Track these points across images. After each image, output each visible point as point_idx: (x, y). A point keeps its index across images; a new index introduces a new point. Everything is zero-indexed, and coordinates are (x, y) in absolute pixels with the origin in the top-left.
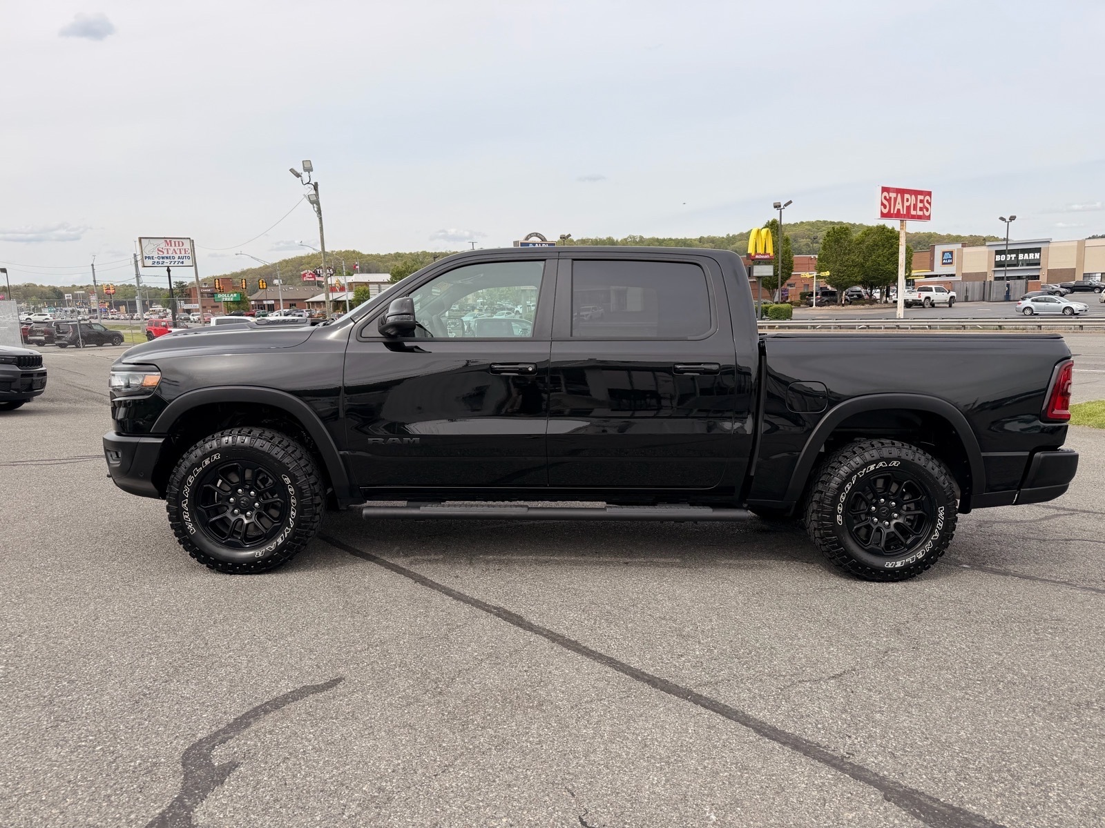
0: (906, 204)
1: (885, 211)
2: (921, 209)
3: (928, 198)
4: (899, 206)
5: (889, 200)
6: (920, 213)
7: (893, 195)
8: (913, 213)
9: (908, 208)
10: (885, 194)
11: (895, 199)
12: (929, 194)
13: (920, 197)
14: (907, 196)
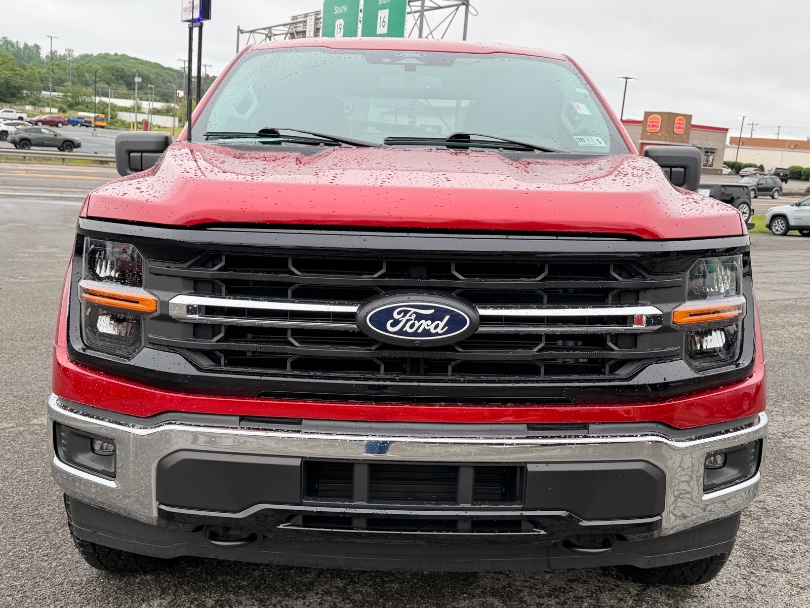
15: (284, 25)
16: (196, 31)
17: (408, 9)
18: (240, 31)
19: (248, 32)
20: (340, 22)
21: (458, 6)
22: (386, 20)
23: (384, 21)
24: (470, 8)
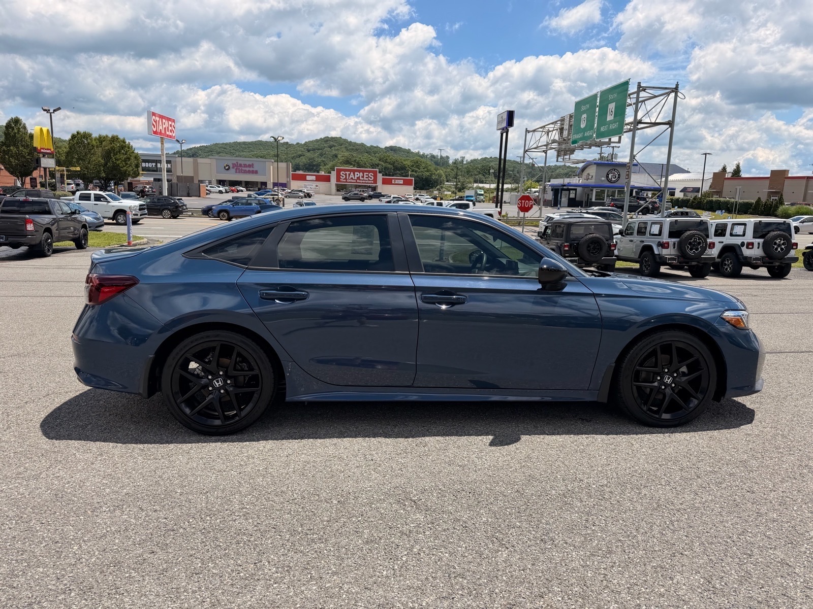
0: (164, 126)
1: (155, 130)
2: (171, 132)
3: (173, 124)
4: (161, 128)
5: (156, 122)
6: (170, 134)
7: (157, 119)
8: (167, 133)
9: (165, 128)
10: (154, 117)
11: (159, 121)
12: (174, 121)
13: (170, 123)
14: (164, 121)
15: (552, 123)
16: (504, 135)
17: (629, 101)
18: (527, 131)
19: (532, 131)
20: (585, 116)
21: (668, 94)
22: (613, 110)
23: (612, 111)
24: (679, 94)
